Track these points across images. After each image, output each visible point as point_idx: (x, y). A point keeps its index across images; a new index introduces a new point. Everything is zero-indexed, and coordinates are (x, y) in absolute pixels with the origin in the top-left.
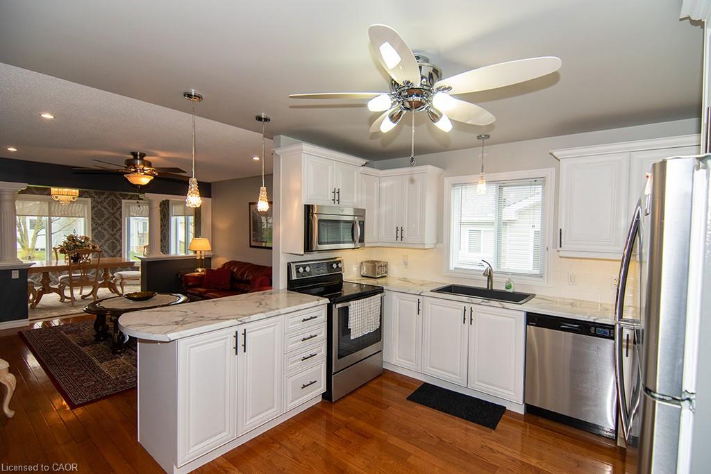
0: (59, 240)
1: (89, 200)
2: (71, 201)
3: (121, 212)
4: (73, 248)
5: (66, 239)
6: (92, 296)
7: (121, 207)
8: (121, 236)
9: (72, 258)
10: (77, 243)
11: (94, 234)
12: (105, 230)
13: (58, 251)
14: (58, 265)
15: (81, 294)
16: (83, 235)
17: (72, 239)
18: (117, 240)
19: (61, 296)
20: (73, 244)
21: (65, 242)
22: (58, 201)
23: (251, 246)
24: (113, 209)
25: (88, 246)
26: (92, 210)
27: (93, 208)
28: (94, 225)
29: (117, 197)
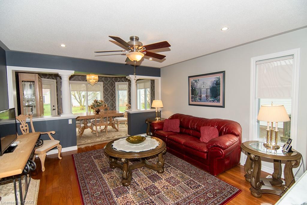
0: (91, 103)
1: (102, 83)
2: (95, 83)
3: (115, 88)
4: (96, 106)
5: (93, 102)
6: (105, 130)
7: (115, 86)
8: (115, 100)
9: (96, 111)
10: (98, 104)
11: (104, 99)
12: (109, 97)
13: (90, 107)
14: (91, 115)
15: (100, 128)
16: (100, 100)
17: (96, 101)
18: (114, 102)
19: (92, 130)
20: (97, 104)
21: (93, 103)
22: (90, 83)
23: (189, 105)
24: (112, 87)
25: (103, 105)
26: (103, 88)
27: (104, 87)
28: (104, 95)
29: (113, 81)
